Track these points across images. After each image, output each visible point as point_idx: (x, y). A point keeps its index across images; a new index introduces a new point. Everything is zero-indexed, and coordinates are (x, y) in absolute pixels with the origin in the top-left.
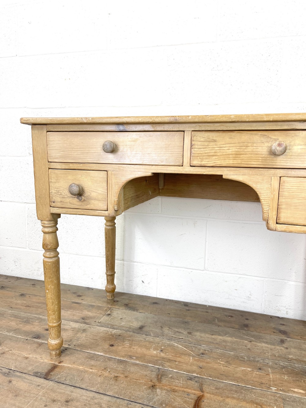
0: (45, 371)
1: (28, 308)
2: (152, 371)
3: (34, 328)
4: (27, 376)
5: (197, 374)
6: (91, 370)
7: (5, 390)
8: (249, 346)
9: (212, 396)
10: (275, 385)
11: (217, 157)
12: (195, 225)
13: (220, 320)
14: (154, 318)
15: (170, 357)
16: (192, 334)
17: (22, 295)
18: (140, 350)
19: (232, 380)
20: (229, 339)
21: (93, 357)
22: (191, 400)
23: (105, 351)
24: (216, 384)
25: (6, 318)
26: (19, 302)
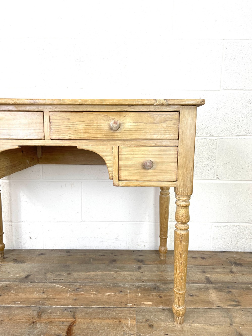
2: (34, 311)
5: (72, 305)
8: (115, 276)
9: (82, 320)
10: (131, 302)
11: (71, 132)
12: (72, 186)
13: (94, 259)
14: (39, 267)
15: (51, 296)
16: (71, 274)
18: (24, 296)
19: (99, 305)
20: (100, 273)
22: (65, 327)
24: (86, 310)
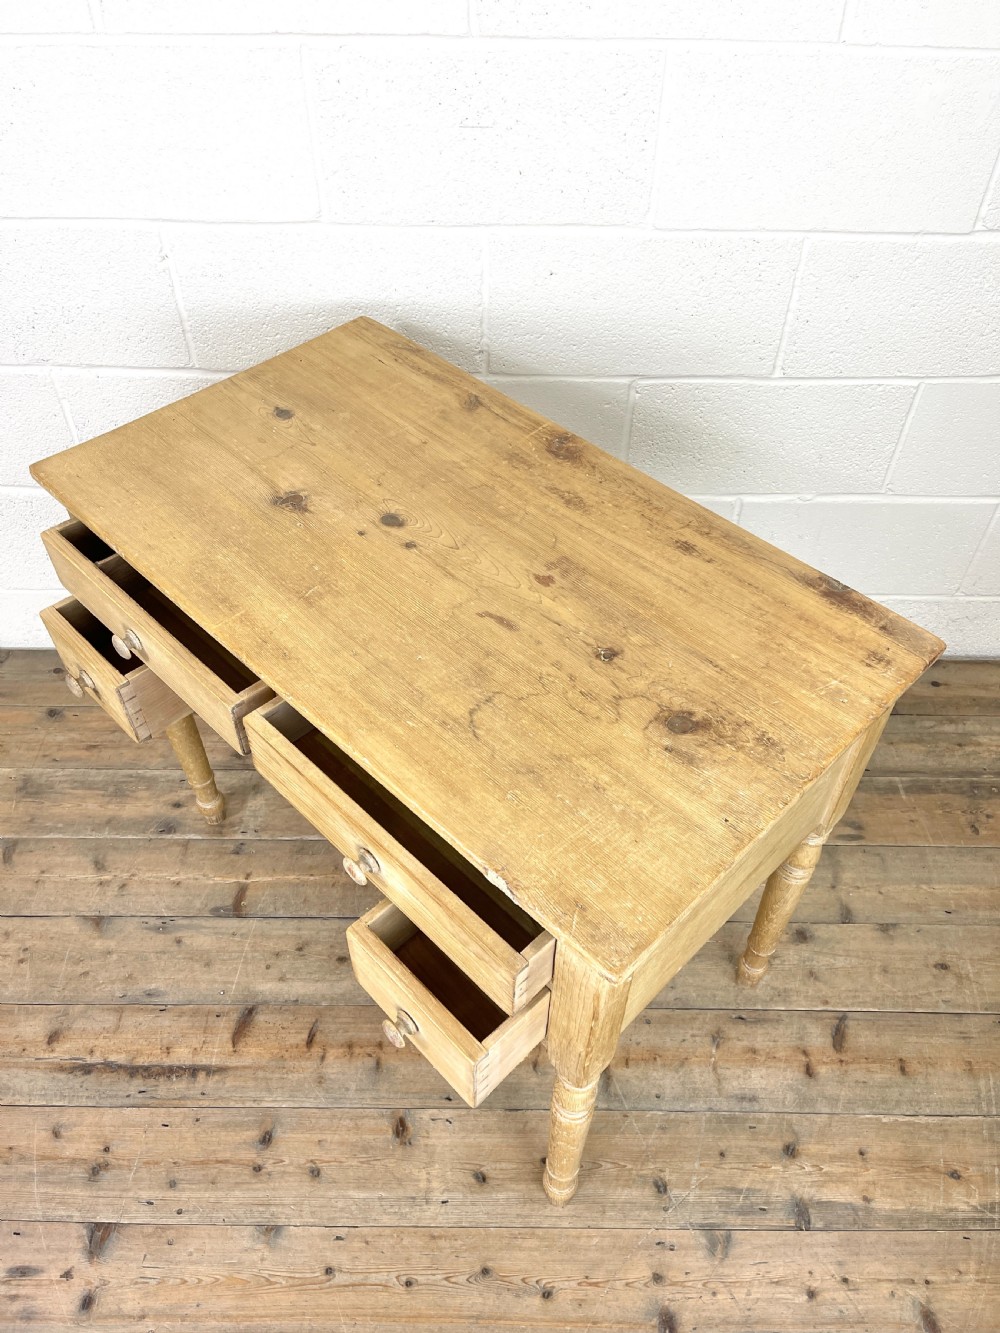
0: (229, 902)
1: (95, 751)
3: (148, 806)
4: (203, 922)
6: (312, 878)
7: (179, 959)
17: (52, 713)
21: (303, 849)
25: (65, 794)
26: (60, 738)
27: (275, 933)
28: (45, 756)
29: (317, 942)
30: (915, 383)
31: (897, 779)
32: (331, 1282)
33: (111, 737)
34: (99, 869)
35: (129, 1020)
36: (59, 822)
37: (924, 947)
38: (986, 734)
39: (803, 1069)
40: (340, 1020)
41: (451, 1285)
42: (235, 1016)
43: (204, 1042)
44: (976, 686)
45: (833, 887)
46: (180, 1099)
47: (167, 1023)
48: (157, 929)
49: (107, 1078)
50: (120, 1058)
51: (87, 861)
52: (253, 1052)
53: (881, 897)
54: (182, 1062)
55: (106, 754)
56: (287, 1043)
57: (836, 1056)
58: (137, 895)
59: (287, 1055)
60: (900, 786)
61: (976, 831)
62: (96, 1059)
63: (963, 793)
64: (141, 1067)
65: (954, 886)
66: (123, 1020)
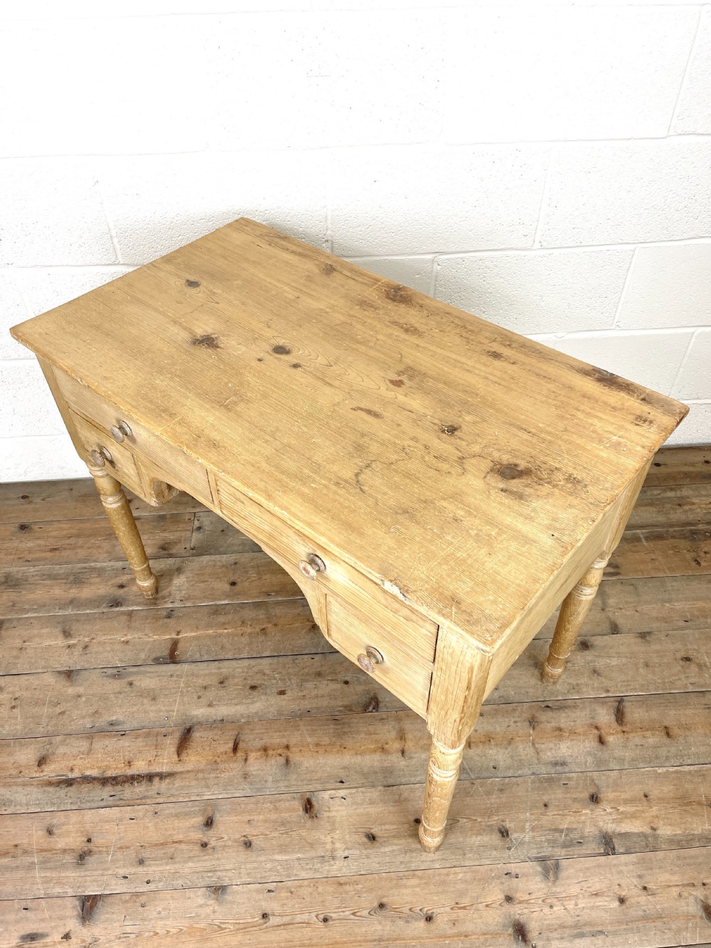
0: (166, 653)
1: (56, 553)
3: (100, 588)
4: (148, 669)
6: (226, 631)
7: (132, 697)
21: (217, 611)
23: (230, 596)
25: (36, 584)
26: (30, 544)
27: (202, 672)
28: (20, 558)
29: (234, 677)
30: (632, 247)
31: (638, 531)
32: (268, 924)
33: (68, 541)
34: (67, 636)
35: (99, 744)
36: (33, 605)
37: (672, 647)
38: (698, 496)
39: (597, 739)
40: (256, 732)
41: (357, 918)
42: (177, 735)
43: (156, 756)
44: (686, 465)
45: (603, 610)
46: (141, 799)
47: (127, 744)
48: (114, 676)
49: (85, 788)
50: (94, 773)
51: (57, 631)
52: (193, 759)
53: (638, 614)
54: (141, 772)
55: (65, 553)
56: (218, 751)
57: (619, 728)
58: (96, 653)
59: (218, 760)
60: (641, 536)
61: (699, 563)
62: (76, 774)
63: (686, 538)
64: (110, 777)
65: (688, 603)
66: (93, 745)
